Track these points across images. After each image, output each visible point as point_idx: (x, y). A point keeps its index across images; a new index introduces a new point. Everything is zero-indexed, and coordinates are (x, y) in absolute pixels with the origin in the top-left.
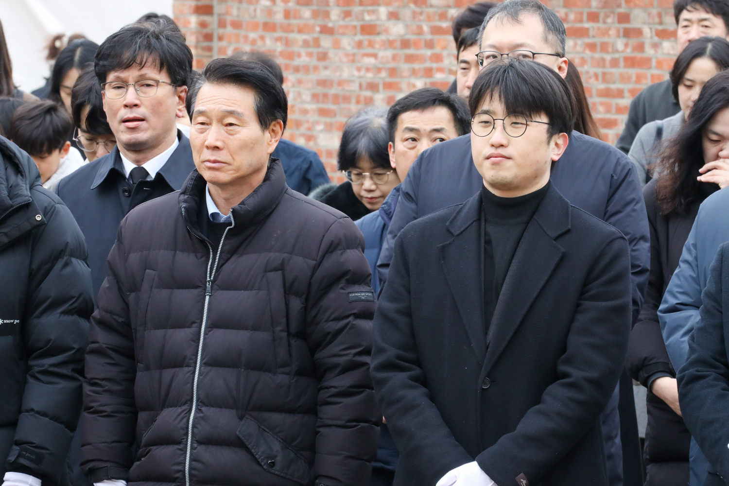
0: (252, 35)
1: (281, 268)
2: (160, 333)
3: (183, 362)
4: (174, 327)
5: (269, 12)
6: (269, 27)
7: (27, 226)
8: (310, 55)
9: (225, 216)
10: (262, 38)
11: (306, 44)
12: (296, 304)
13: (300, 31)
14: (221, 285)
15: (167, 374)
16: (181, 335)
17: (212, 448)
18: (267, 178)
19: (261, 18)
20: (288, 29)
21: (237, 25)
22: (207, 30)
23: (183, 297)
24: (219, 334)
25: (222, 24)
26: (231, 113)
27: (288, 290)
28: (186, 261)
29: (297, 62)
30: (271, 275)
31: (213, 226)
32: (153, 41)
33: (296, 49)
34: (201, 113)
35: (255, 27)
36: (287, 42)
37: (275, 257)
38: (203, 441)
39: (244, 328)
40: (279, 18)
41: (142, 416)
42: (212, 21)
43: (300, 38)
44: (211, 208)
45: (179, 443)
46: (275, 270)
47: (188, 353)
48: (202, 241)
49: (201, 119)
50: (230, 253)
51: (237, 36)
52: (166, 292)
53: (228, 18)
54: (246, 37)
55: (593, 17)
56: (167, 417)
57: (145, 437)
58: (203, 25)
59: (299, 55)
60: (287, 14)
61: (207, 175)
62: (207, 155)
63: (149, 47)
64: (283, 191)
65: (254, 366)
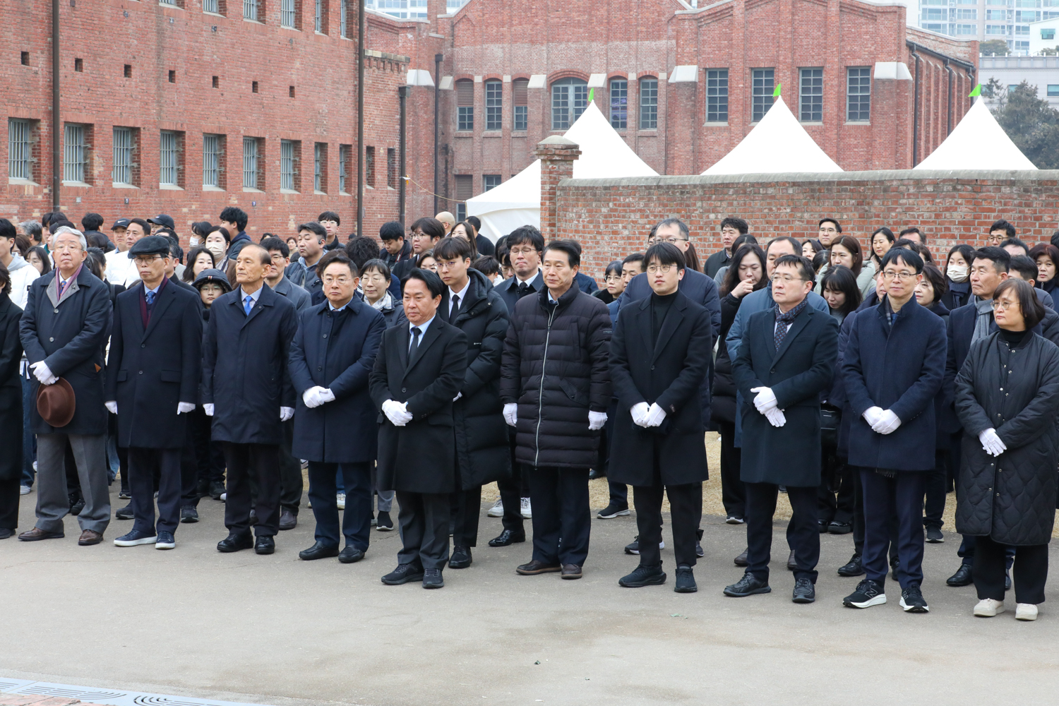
0: (570, 235)
1: (577, 321)
2: (530, 346)
3: (540, 358)
4: (536, 344)
5: (577, 226)
6: (577, 231)
8: (592, 242)
9: (555, 301)
10: (574, 236)
11: (591, 238)
12: (583, 335)
13: (589, 233)
14: (554, 328)
15: (533, 362)
16: (538, 347)
17: (550, 391)
18: (571, 287)
19: (574, 228)
20: (584, 232)
21: (565, 231)
22: (553, 233)
23: (539, 333)
24: (553, 347)
25: (559, 230)
26: (559, 262)
27: (579, 330)
28: (540, 319)
29: (587, 245)
30: (573, 324)
31: (551, 305)
32: (529, 234)
33: (587, 240)
34: (547, 261)
35: (571, 232)
36: (584, 237)
37: (575, 317)
39: (562, 345)
40: (581, 228)
41: (523, 379)
42: (555, 229)
43: (589, 236)
44: (550, 298)
45: (537, 390)
46: (575, 322)
47: (541, 354)
48: (546, 311)
49: (547, 264)
50: (557, 316)
51: (565, 235)
52: (532, 331)
53: (561, 228)
54: (568, 235)
55: (701, 228)
56: (533, 379)
57: (524, 387)
58: (552, 231)
59: (588, 242)
60: (584, 227)
61: (549, 285)
62: (549, 277)
63: (527, 236)
64: (578, 292)
65: (568, 359)
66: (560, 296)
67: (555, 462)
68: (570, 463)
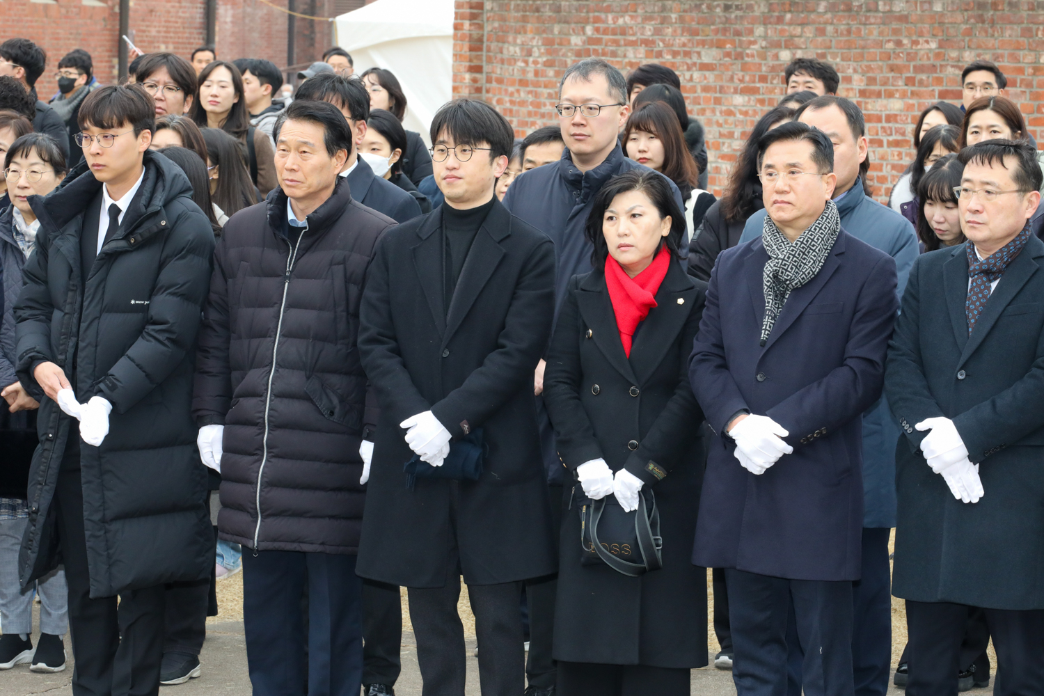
0: (511, 89)
1: (344, 262)
2: (251, 310)
3: (267, 333)
4: (261, 306)
5: (524, 71)
6: (523, 83)
7: (155, 229)
8: (552, 104)
9: (302, 222)
10: (518, 91)
11: (550, 96)
12: (354, 290)
13: (546, 87)
14: (298, 274)
15: (255, 342)
16: (266, 313)
17: (285, 401)
18: (335, 192)
19: (517, 76)
20: (537, 85)
21: (500, 81)
22: (478, 85)
23: (269, 283)
24: (294, 312)
25: (489, 80)
26: (305, 143)
27: (348, 280)
28: (272, 256)
29: (543, 110)
30: (335, 268)
33: (542, 100)
34: (283, 142)
35: (513, 84)
36: (536, 95)
37: (339, 254)
38: (278, 395)
39: (313, 308)
40: (530, 76)
41: (235, 375)
42: (482, 77)
43: (546, 91)
44: (291, 216)
45: (261, 396)
46: (339, 264)
47: (272, 325)
48: (284, 240)
49: (282, 147)
50: (304, 251)
51: (500, 89)
52: (256, 279)
53: (494, 76)
54: (506, 91)
56: (253, 376)
57: (237, 390)
58: (475, 81)
59: (545, 105)
60: (536, 73)
61: (287, 191)
62: (287, 175)
63: (334, 90)
64: (348, 202)
65: (320, 338)
66: (310, 211)
67: (293, 541)
68: (322, 544)
